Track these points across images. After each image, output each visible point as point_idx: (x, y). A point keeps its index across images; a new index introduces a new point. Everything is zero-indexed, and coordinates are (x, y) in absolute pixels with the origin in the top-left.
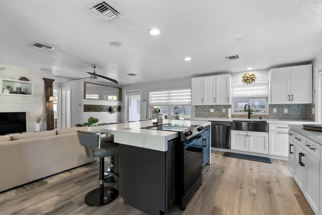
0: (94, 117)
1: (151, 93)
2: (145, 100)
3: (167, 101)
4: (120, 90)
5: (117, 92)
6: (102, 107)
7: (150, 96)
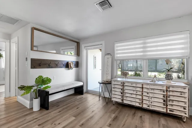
0: (44, 76)
1: (116, 45)
2: (109, 54)
3: (142, 54)
4: (78, 44)
5: (74, 47)
6: (57, 63)
7: (116, 48)
